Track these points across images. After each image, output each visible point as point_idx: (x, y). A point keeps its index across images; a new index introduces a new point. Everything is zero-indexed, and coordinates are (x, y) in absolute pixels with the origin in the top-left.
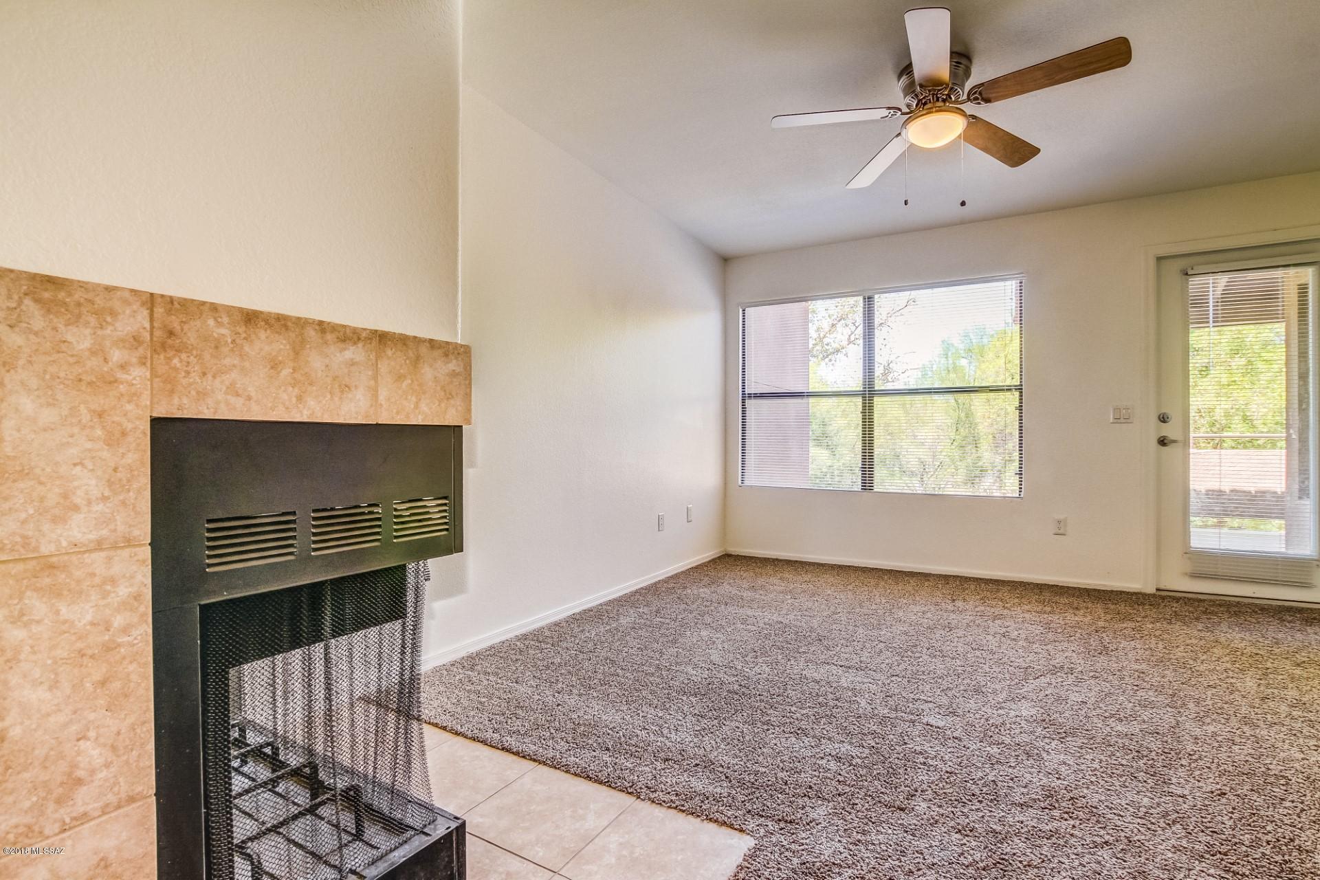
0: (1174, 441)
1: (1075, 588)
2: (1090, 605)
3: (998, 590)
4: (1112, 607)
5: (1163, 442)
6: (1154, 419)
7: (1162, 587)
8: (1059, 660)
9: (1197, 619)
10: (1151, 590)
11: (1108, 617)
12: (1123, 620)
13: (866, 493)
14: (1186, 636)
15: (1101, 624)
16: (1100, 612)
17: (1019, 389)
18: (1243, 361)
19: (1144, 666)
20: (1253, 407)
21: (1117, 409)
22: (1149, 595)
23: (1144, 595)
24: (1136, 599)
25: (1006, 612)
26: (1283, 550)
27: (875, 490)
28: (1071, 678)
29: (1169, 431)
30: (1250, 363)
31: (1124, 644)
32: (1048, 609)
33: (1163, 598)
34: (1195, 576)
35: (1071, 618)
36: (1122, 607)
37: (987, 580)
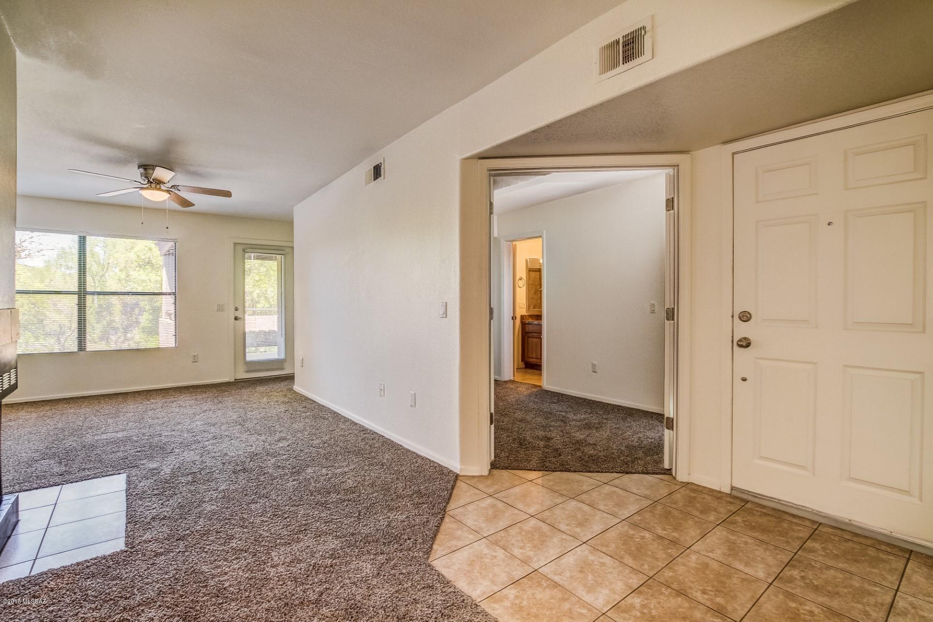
0: (240, 318)
1: (202, 385)
2: (210, 390)
3: (168, 392)
4: (220, 389)
5: (236, 319)
6: (233, 309)
7: (237, 378)
8: (205, 408)
9: (249, 387)
10: (232, 380)
11: (218, 392)
12: (224, 392)
13: (82, 353)
14: (246, 392)
15: (216, 395)
16: (215, 391)
17: (174, 294)
18: (265, 269)
19: (234, 403)
20: (269, 292)
21: (218, 305)
22: (232, 382)
23: (230, 382)
24: (228, 384)
25: (176, 399)
26: (277, 357)
27: (87, 350)
28: (211, 412)
29: (238, 314)
30: (268, 270)
31: (226, 399)
32: (194, 394)
33: (237, 382)
34: (248, 372)
35: (204, 395)
36: (223, 388)
37: (160, 389)
